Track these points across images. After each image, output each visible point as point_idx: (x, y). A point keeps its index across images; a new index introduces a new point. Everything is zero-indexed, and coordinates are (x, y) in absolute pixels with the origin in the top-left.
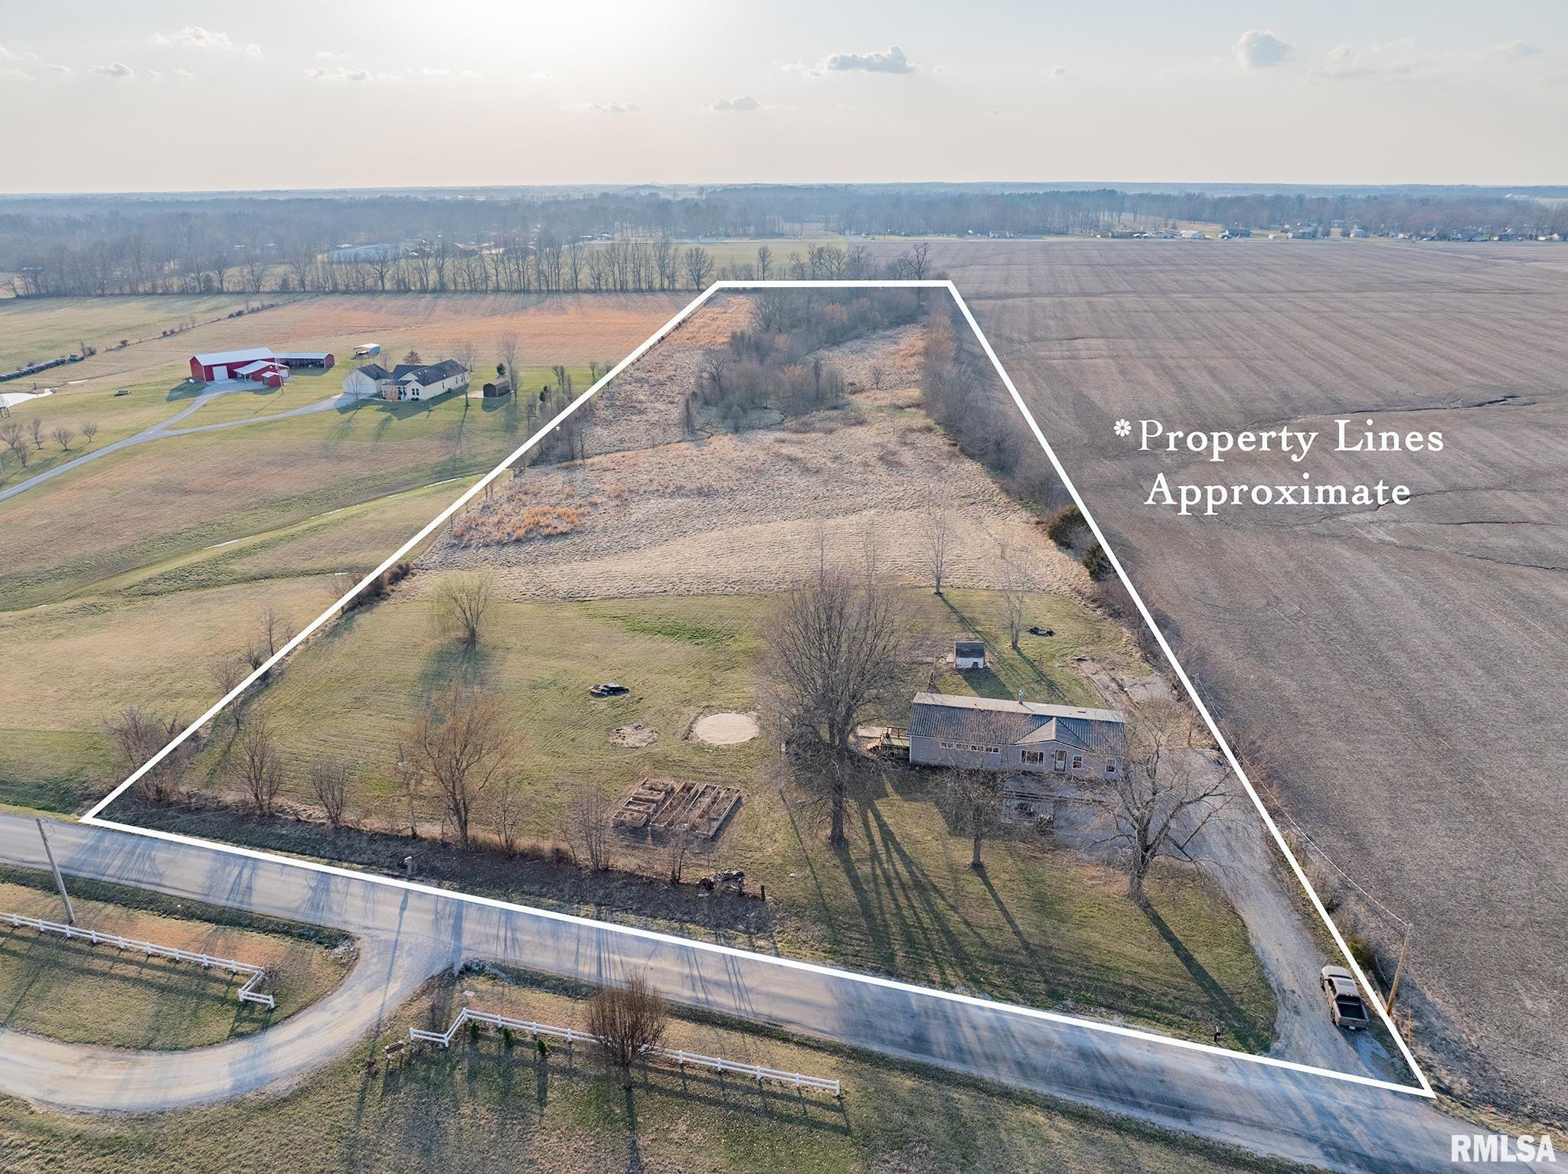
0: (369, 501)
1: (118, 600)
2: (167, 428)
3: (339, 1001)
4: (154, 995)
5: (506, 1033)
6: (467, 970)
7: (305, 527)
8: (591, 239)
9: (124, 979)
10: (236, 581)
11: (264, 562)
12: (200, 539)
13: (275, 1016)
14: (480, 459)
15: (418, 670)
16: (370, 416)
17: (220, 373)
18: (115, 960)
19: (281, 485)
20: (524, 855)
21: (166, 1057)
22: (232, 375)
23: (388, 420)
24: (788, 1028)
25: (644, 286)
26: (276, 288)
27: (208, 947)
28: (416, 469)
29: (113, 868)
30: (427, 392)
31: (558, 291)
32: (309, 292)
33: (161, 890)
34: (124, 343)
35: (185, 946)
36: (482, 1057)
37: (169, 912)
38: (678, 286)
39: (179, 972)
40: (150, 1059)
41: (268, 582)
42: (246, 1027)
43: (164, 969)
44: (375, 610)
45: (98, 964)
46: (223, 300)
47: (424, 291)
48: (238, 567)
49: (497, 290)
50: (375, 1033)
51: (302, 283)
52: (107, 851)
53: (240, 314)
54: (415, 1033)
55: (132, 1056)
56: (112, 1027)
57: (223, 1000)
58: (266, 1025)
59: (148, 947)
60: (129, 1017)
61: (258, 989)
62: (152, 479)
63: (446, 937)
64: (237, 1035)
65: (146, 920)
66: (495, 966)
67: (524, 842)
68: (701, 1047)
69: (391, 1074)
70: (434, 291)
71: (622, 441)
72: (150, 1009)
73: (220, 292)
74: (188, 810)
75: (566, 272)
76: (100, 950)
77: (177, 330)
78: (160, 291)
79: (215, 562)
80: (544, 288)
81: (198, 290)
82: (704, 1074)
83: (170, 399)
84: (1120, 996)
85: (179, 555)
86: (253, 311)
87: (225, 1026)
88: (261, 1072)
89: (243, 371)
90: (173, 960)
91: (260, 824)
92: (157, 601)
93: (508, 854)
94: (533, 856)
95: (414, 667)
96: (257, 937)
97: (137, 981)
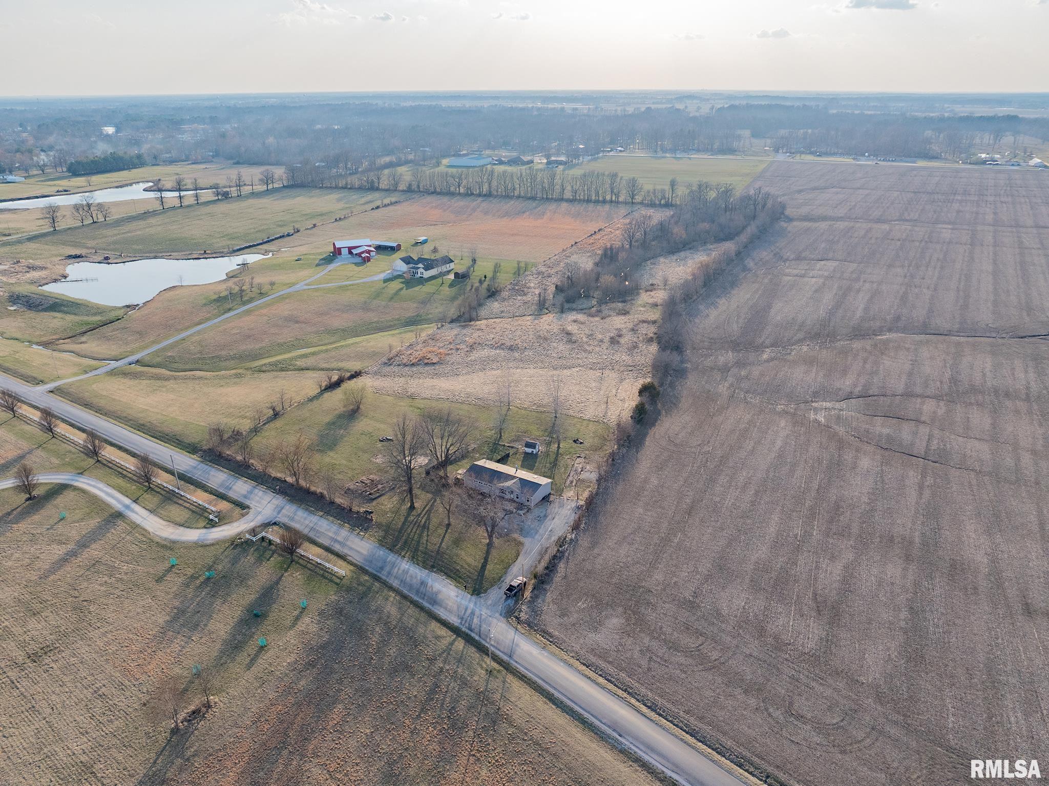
0: (369, 334)
1: (249, 372)
2: (306, 285)
3: (235, 524)
4: (190, 513)
5: (270, 541)
6: (275, 524)
7: (334, 346)
8: (608, 152)
9: (185, 507)
10: (295, 370)
11: (310, 362)
12: (292, 347)
13: (217, 525)
14: (430, 316)
15: (328, 420)
16: (396, 285)
17: (345, 252)
18: (185, 501)
19: (338, 322)
20: (312, 493)
21: (186, 529)
22: (350, 253)
23: (402, 289)
24: (349, 558)
25: (601, 199)
26: (405, 188)
27: (210, 503)
28: (398, 320)
29: (198, 475)
30: (427, 274)
31: (552, 199)
32: (422, 192)
33: (207, 484)
34: (315, 226)
35: (204, 501)
36: (261, 546)
37: (206, 491)
38: (621, 199)
39: (199, 508)
40: (182, 529)
41: (307, 371)
42: (208, 526)
43: (196, 506)
44: (334, 392)
45: (181, 502)
46: (377, 195)
47: (480, 195)
48: (300, 363)
49: (519, 197)
50: (239, 534)
51: (418, 186)
52: (198, 469)
53: (378, 207)
54: (248, 536)
55: (177, 527)
56: (177, 519)
57: (206, 518)
58: (213, 526)
59: (195, 500)
60: (182, 517)
61: (216, 517)
62: (286, 313)
63: (275, 514)
64: (205, 527)
65: (200, 492)
66: (283, 524)
67: (313, 489)
68: (319, 556)
69: (237, 545)
70: (485, 195)
71: (502, 312)
72: (187, 516)
73: (378, 189)
74: (226, 460)
75: (558, 188)
76: (183, 498)
77: (343, 217)
78: (349, 187)
79: (291, 359)
80: (545, 196)
81: (367, 187)
82: (314, 563)
83: (317, 265)
84: (451, 571)
85: (281, 354)
86: (385, 206)
87: (202, 524)
88: (205, 538)
89: (355, 252)
90: (199, 505)
91: (245, 468)
92: (263, 375)
93: (308, 492)
94: (314, 493)
95: (327, 419)
96: (225, 502)
97: (188, 508)
